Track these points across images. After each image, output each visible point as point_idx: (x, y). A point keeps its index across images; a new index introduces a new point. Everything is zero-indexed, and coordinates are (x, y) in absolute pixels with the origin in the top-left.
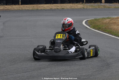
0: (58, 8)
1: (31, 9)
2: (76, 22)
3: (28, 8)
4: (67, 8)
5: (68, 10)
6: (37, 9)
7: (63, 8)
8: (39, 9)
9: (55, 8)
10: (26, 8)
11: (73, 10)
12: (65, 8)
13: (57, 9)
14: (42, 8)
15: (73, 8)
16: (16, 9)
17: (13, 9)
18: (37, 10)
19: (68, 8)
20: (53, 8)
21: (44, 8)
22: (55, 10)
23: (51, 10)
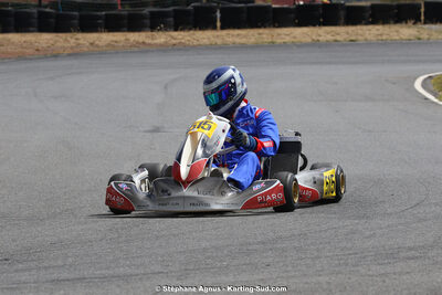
0: (338, 38)
1: (253, 40)
2: (394, 83)
3: (244, 41)
4: (366, 40)
5: (368, 44)
6: (273, 43)
7: (353, 38)
8: (279, 41)
9: (329, 37)
10: (238, 40)
11: (384, 43)
12: (360, 38)
13: (336, 41)
14: (287, 39)
15: (384, 37)
16: (206, 41)
17: (195, 43)
18: (272, 45)
19: (369, 37)
20: (320, 39)
21: (295, 37)
22: (328, 44)
23: (316, 44)
